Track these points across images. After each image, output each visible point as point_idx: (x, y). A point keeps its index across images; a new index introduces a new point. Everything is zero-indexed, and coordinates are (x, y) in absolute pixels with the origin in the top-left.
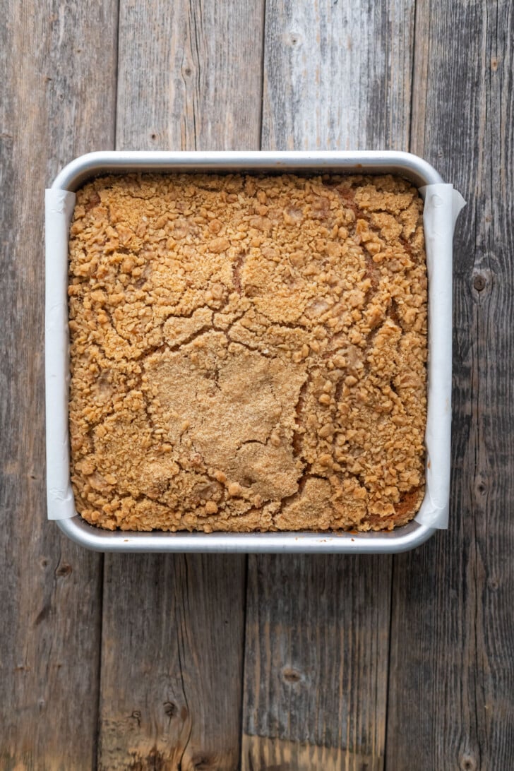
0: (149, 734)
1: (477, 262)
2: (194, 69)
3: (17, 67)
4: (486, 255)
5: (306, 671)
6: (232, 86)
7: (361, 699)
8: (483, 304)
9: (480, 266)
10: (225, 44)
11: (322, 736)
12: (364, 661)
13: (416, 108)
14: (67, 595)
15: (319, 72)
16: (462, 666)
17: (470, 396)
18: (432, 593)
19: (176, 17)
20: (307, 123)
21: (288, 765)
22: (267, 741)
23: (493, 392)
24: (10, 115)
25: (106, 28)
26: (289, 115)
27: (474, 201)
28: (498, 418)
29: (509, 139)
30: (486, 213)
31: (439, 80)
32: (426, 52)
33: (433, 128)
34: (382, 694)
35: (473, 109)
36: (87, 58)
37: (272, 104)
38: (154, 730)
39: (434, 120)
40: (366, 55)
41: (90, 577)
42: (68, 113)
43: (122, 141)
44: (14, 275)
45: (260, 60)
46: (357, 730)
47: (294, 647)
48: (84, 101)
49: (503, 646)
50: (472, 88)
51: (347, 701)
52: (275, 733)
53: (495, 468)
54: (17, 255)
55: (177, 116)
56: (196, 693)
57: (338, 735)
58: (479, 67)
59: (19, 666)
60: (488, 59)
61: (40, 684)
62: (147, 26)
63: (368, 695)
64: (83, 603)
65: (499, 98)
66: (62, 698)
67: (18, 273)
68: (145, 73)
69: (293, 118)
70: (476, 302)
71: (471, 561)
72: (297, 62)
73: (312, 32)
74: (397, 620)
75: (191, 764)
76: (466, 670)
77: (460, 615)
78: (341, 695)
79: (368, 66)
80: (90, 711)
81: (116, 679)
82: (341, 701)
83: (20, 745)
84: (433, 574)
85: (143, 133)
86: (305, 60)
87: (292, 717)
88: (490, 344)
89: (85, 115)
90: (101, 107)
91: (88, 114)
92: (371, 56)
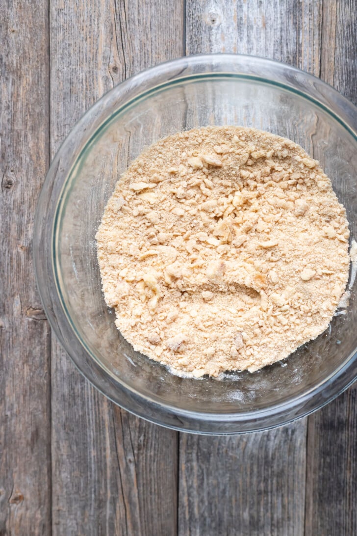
2: (120, 67)
10: (149, 43)
13: (326, 65)
14: (21, 520)
15: (236, 49)
18: (342, 494)
19: (103, 18)
20: (225, 106)
25: (38, 9)
31: (347, 39)
32: (334, 13)
33: (341, 84)
36: (21, 38)
39: (342, 76)
40: (279, 33)
41: (40, 504)
42: (5, 90)
43: (56, 134)
48: (20, 77)
62: (76, 27)
64: (34, 526)
68: (74, 71)
72: (216, 40)
73: (229, 12)
79: (281, 43)
84: (343, 478)
86: (223, 39)
89: (21, 91)
90: (36, 83)
91: (23, 90)
92: (284, 34)
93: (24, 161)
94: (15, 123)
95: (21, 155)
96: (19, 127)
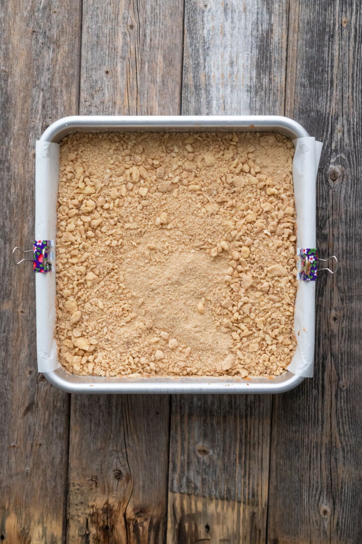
0: (104, 492)
1: (332, 160)
2: (136, 25)
3: (11, 23)
4: (338, 156)
5: (213, 447)
6: (162, 37)
7: (251, 467)
8: (336, 190)
9: (335, 163)
10: (158, 7)
11: (224, 493)
12: (254, 440)
13: (290, 53)
14: (46, 394)
15: (223, 27)
16: (321, 443)
17: (327, 254)
20: (214, 63)
21: (200, 513)
22: (186, 496)
23: (343, 251)
24: (6, 57)
26: (202, 57)
27: (330, 118)
28: (347, 270)
29: (355, 75)
30: (339, 127)
31: (306, 33)
32: (297, 14)
33: (302, 67)
34: (266, 464)
35: (330, 54)
36: (61, 17)
37: (190, 50)
38: (107, 489)
39: (303, 62)
40: (255, 16)
42: (47, 56)
43: (85, 75)
44: (9, 169)
45: (182, 19)
46: (249, 489)
47: (204, 430)
48: (59, 47)
49: (350, 429)
50: (329, 39)
51: (242, 469)
52: (191, 491)
53: (345, 305)
54: (11, 155)
55: (123, 58)
56: (136, 463)
57: (235, 492)
58: (334, 24)
59: (12, 445)
60: (340, 19)
61: (27, 457)
63: (256, 464)
64: (57, 400)
65: (347, 46)
66: (42, 467)
67: (12, 167)
68: (101, 28)
69: (205, 60)
70: (331, 188)
71: (328, 369)
72: (208, 21)
74: (276, 412)
75: (133, 513)
76: (324, 446)
77: (320, 407)
78: (238, 464)
79: (257, 23)
80: (61, 476)
81: (80, 454)
82: (237, 468)
83: (13, 500)
85: (100, 70)
86: (213, 19)
87: (203, 480)
88: (341, 218)
89: (59, 57)
90: (71, 52)
91: (61, 56)
92: (259, 16)
93: (59, 111)
94: (54, 81)
95: (58, 106)
96: (56, 84)
